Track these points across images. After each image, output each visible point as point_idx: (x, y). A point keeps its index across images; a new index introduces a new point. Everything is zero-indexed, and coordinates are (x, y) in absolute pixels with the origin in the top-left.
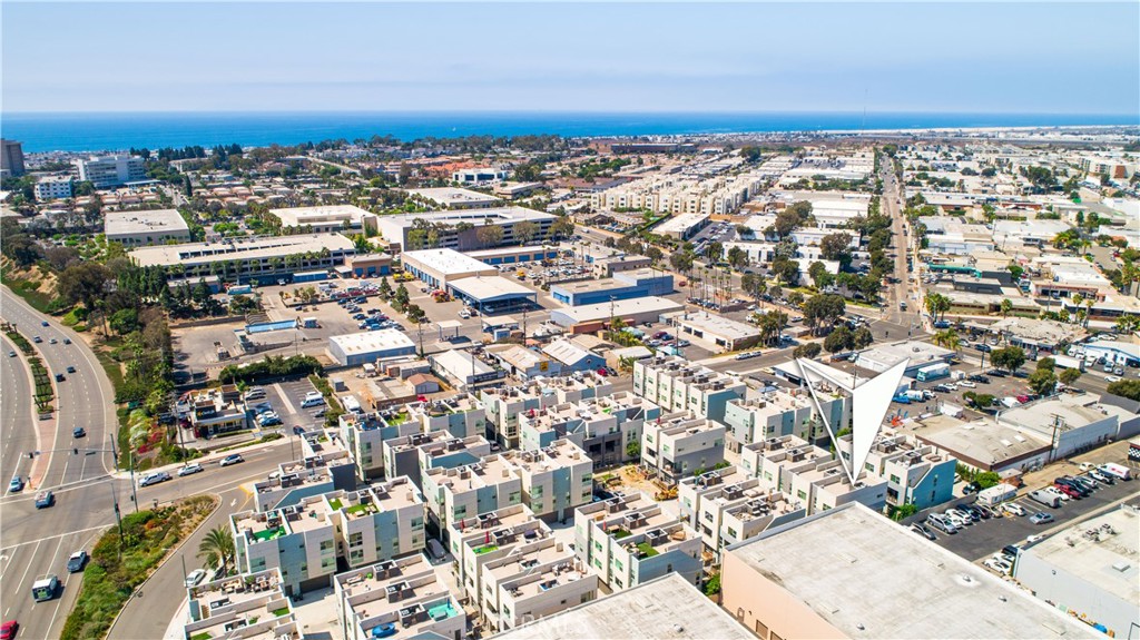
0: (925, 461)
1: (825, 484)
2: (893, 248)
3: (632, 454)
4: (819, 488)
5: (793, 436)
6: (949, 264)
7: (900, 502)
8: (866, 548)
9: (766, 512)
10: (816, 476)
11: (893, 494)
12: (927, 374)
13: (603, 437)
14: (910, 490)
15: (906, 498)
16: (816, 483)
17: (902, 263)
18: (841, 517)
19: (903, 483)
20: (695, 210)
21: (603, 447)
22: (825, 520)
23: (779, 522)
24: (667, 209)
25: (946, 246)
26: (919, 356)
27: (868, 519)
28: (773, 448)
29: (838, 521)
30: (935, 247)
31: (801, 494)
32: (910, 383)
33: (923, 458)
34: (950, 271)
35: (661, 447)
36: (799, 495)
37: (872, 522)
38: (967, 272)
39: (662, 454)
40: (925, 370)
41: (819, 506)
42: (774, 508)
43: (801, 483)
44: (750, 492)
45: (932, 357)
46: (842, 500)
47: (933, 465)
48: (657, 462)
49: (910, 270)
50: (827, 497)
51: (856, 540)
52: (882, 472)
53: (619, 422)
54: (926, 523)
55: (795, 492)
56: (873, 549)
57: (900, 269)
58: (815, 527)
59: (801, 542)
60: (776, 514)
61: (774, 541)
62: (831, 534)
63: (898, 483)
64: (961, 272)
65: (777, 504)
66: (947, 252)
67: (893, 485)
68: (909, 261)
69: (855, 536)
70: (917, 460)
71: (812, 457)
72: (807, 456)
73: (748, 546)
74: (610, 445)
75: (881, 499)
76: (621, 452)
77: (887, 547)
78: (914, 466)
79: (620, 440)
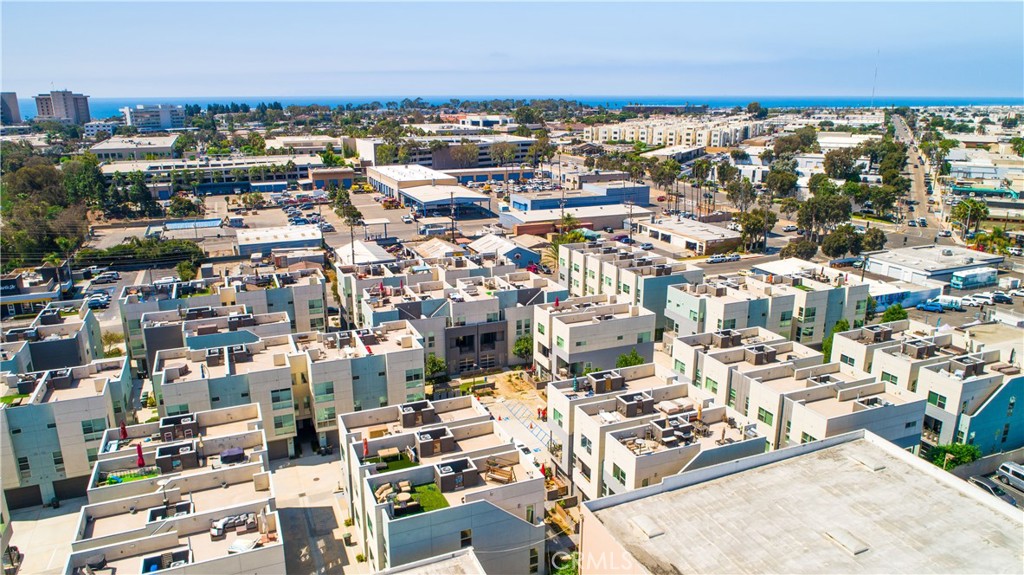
0: (990, 372)
1: (808, 399)
2: (909, 174)
3: (520, 354)
4: (796, 405)
5: (761, 330)
6: (977, 186)
7: (945, 439)
8: (887, 523)
9: (688, 440)
10: (793, 385)
11: (934, 425)
12: (965, 279)
13: (477, 327)
14: (966, 420)
15: (957, 434)
16: (790, 396)
17: (919, 187)
18: (836, 457)
19: (952, 406)
20: (690, 143)
21: (477, 342)
22: (803, 460)
23: (708, 459)
24: (662, 142)
25: (972, 170)
26: (954, 260)
27: (887, 463)
28: (725, 344)
29: (828, 464)
30: (959, 172)
31: (764, 416)
32: (942, 288)
33: (987, 368)
34: (978, 194)
35: (555, 342)
36: (760, 417)
37: (898, 470)
38: (1001, 195)
39: (556, 351)
40: (963, 274)
41: (795, 436)
42: (707, 434)
43: (764, 395)
44: (667, 405)
45: (972, 260)
46: (836, 426)
47: (1007, 380)
48: (550, 363)
49: (929, 192)
50: (811, 420)
51: (866, 504)
52: (913, 387)
53: (503, 307)
54: (993, 479)
55: (753, 412)
56: (904, 527)
57: (916, 192)
58: (781, 473)
59: (748, 501)
60: (706, 444)
61: (693, 496)
62: (814, 489)
63: (942, 406)
64: (991, 194)
65: (711, 428)
66: (973, 176)
67: (932, 410)
68: (928, 184)
69: (864, 495)
70: (976, 369)
71: (789, 357)
72: (783, 358)
73: (638, 503)
74: (489, 339)
75: (912, 431)
76: (506, 350)
77: (935, 525)
78: (972, 379)
79: (504, 333)
